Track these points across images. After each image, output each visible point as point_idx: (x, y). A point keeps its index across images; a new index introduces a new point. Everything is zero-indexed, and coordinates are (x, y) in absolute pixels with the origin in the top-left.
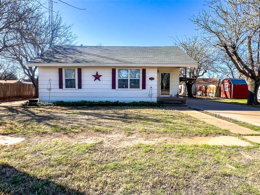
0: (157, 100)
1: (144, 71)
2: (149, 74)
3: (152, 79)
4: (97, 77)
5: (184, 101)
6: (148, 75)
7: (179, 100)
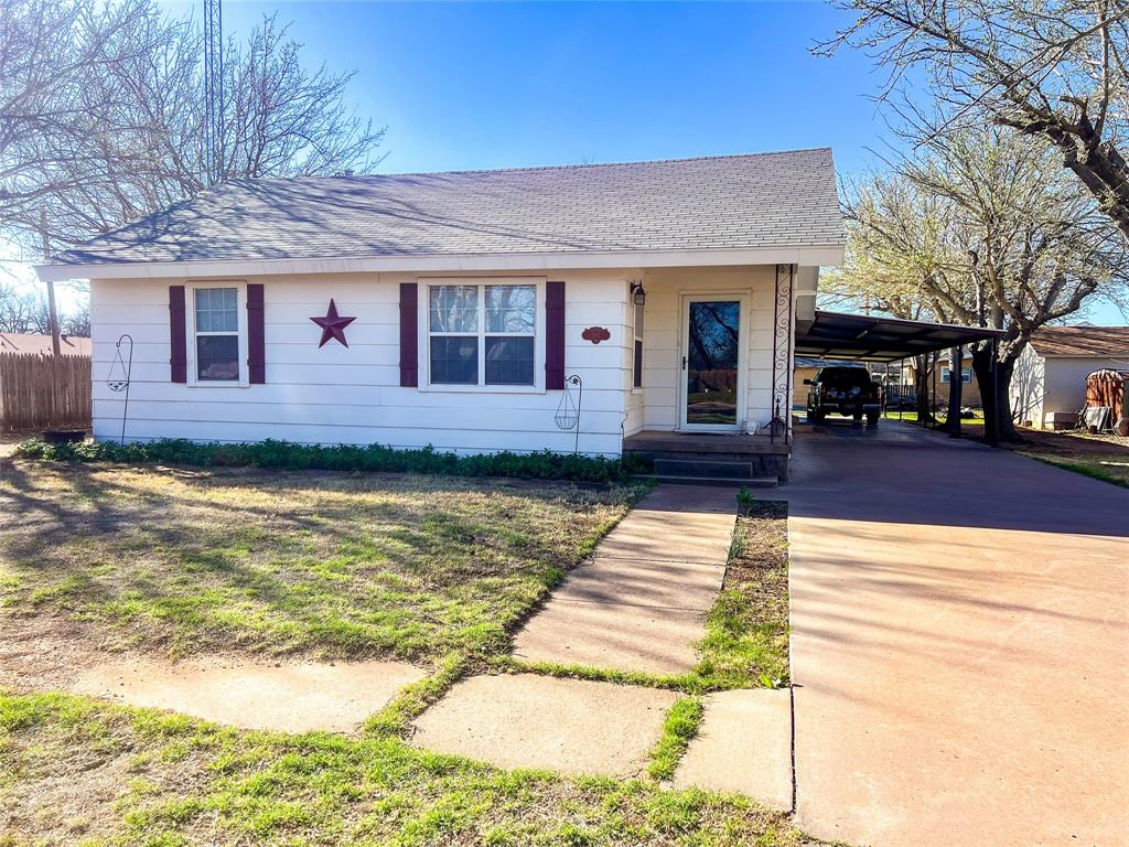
0: (624, 450)
1: (556, 295)
2: (582, 310)
3: (596, 335)
4: (334, 326)
5: (779, 458)
6: (578, 316)
7: (746, 450)
